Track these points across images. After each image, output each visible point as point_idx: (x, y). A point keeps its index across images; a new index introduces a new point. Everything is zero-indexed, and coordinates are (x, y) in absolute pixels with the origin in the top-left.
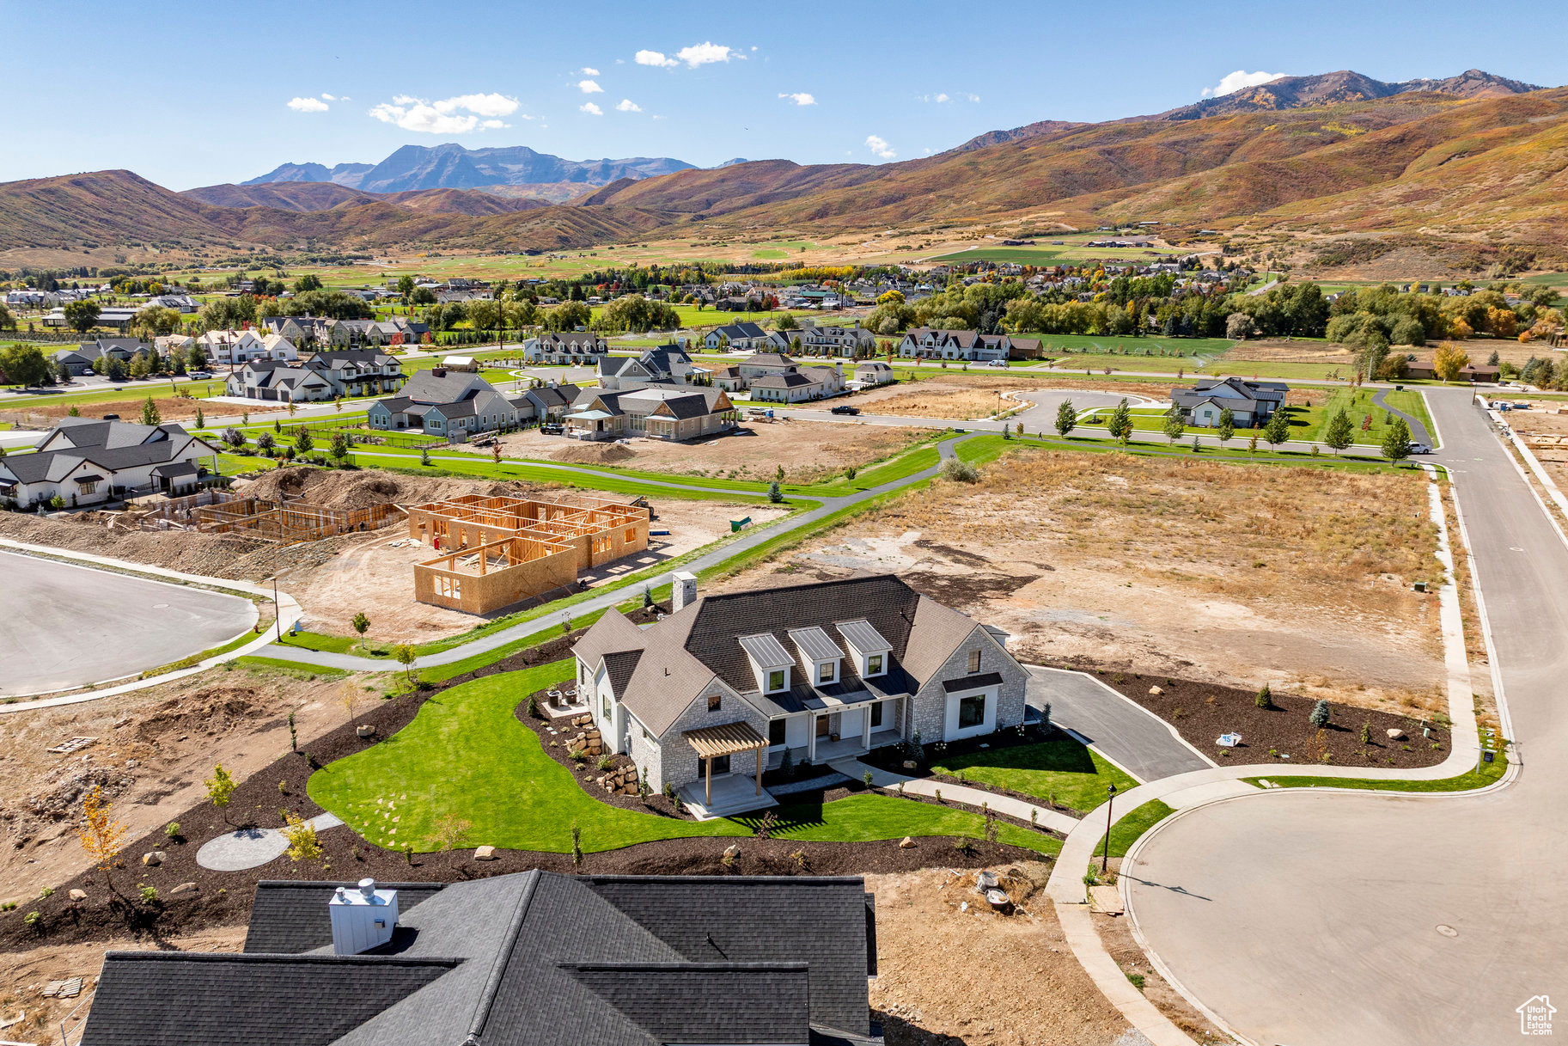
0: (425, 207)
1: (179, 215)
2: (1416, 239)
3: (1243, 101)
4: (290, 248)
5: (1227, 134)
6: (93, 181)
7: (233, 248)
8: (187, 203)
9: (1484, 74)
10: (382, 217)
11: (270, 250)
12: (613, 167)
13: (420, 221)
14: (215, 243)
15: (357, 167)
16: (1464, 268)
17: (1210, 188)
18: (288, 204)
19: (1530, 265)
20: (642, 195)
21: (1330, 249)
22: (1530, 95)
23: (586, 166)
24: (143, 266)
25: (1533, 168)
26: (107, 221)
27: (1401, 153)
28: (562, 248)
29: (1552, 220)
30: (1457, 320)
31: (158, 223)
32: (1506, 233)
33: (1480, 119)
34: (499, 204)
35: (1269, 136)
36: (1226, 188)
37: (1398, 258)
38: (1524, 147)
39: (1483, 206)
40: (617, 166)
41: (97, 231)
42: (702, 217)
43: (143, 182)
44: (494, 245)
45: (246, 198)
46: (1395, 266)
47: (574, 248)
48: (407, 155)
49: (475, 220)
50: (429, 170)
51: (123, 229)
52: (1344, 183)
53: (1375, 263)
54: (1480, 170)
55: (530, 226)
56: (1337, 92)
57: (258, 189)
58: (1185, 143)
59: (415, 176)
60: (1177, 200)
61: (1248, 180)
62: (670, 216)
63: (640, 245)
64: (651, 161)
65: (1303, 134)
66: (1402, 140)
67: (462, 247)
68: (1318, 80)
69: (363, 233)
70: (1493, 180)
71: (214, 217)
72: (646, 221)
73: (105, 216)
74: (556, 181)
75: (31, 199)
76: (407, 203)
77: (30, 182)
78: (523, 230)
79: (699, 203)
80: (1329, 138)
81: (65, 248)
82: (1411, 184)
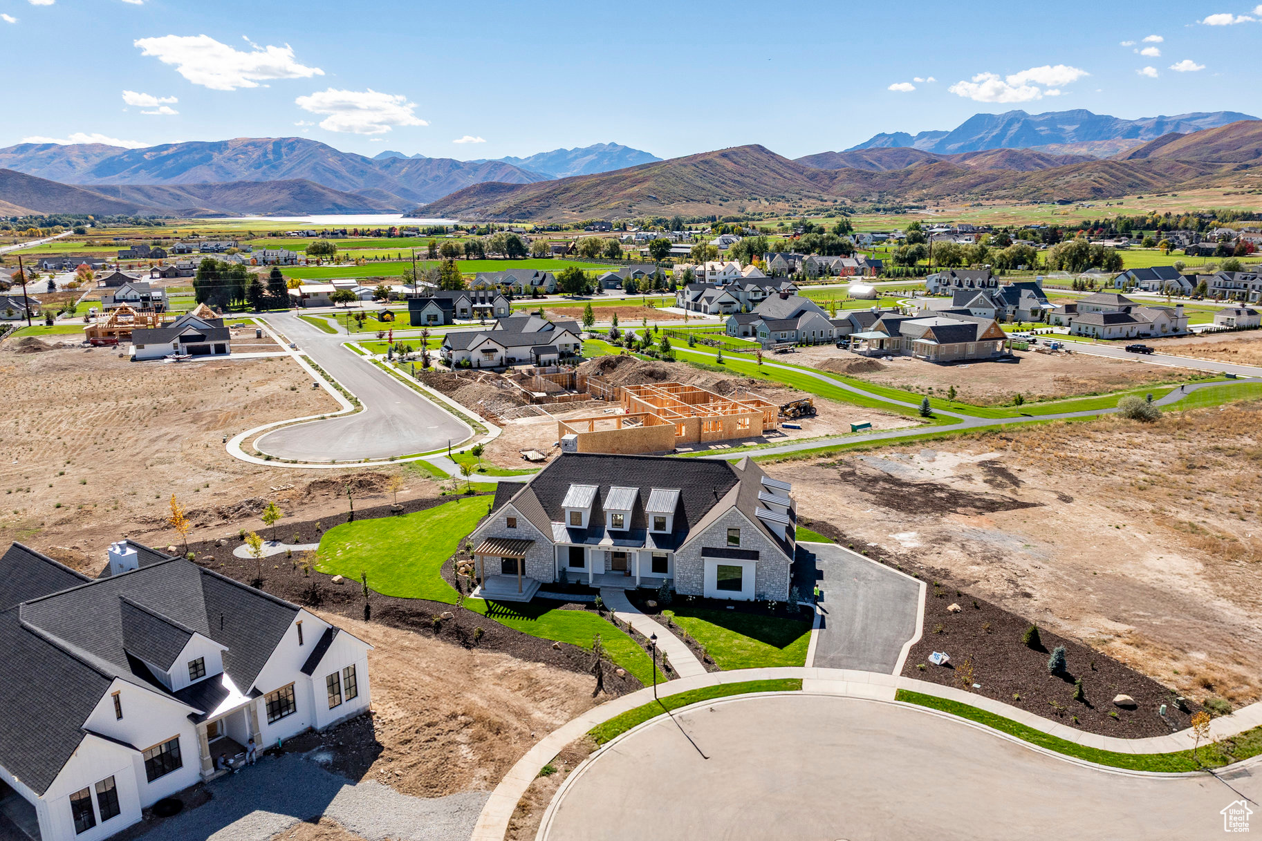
0: (982, 165)
1: (788, 176)
4: (865, 200)
6: (735, 153)
7: (822, 200)
8: (796, 167)
10: (942, 174)
11: (848, 202)
12: (1167, 123)
13: (972, 176)
14: (810, 197)
15: (935, 134)
18: (873, 165)
20: (1188, 148)
23: (1140, 124)
24: (754, 214)
26: (738, 182)
28: (1094, 198)
31: (772, 183)
34: (1048, 161)
40: (1171, 122)
41: (731, 190)
42: (1247, 166)
43: (769, 152)
44: (1031, 196)
45: (843, 162)
47: (1105, 198)
48: (979, 122)
49: (1020, 174)
50: (994, 134)
51: (748, 188)
55: (1067, 179)
57: (852, 155)
59: (982, 139)
62: (1211, 167)
63: (1170, 194)
64: (1208, 115)
67: (1003, 198)
69: (924, 187)
71: (813, 177)
72: (1185, 171)
73: (738, 179)
74: (1108, 138)
75: (694, 168)
76: (967, 162)
77: (695, 156)
78: (1060, 183)
79: (1247, 153)
81: (708, 202)
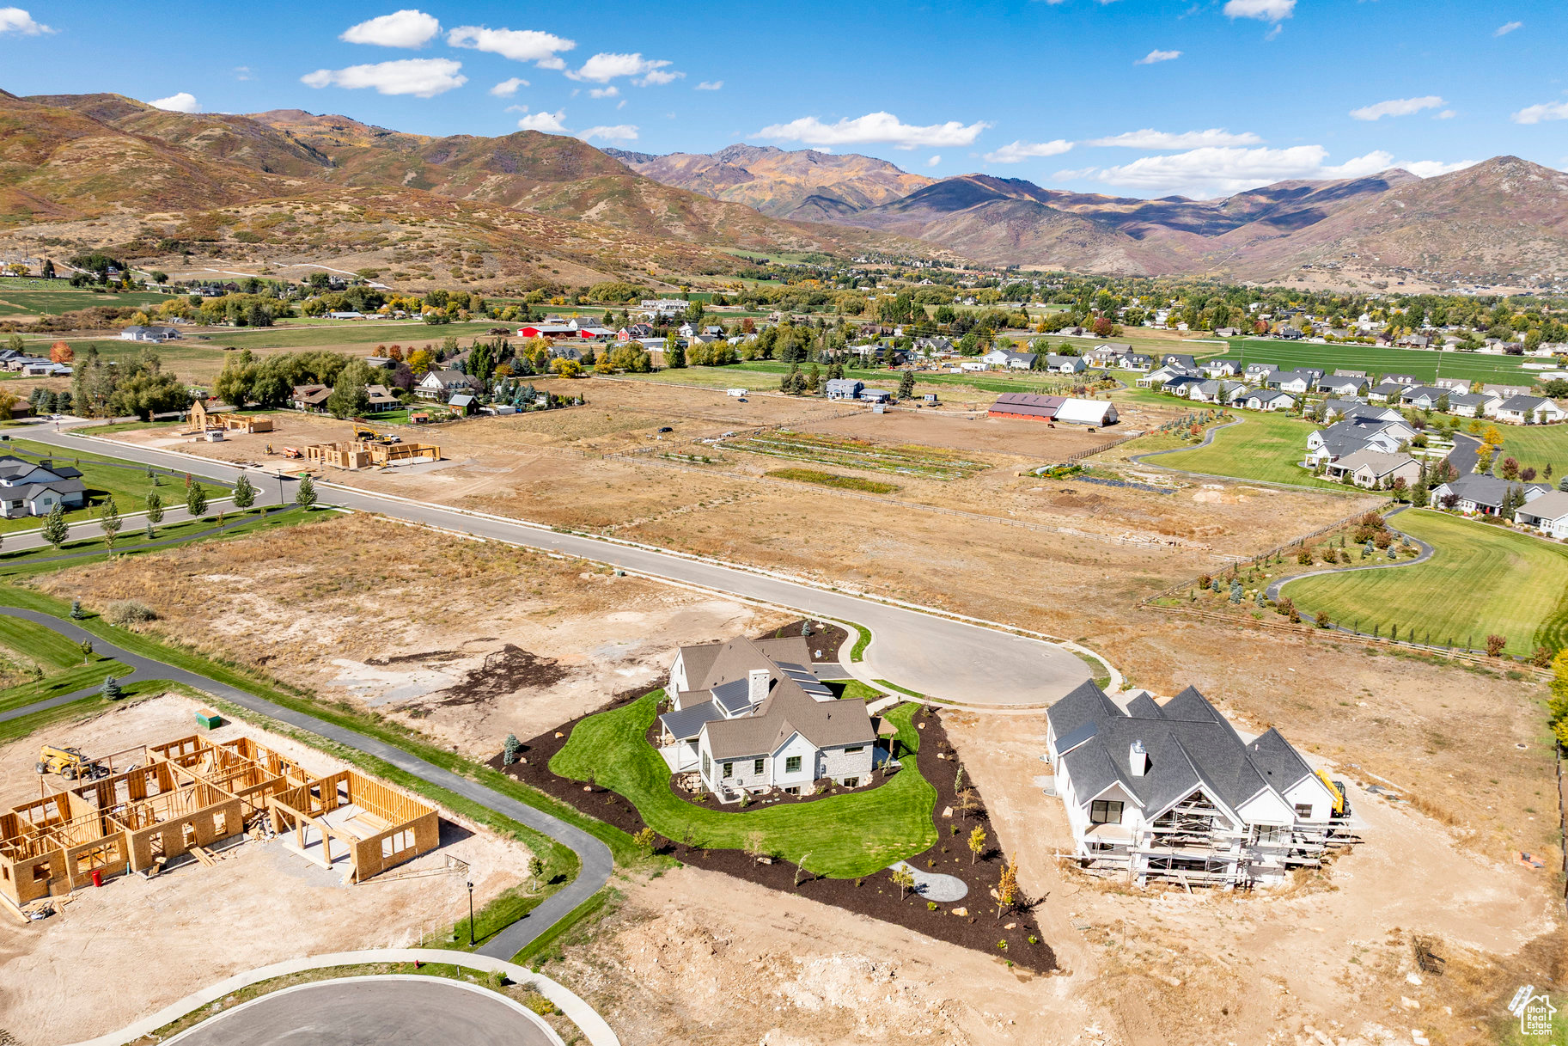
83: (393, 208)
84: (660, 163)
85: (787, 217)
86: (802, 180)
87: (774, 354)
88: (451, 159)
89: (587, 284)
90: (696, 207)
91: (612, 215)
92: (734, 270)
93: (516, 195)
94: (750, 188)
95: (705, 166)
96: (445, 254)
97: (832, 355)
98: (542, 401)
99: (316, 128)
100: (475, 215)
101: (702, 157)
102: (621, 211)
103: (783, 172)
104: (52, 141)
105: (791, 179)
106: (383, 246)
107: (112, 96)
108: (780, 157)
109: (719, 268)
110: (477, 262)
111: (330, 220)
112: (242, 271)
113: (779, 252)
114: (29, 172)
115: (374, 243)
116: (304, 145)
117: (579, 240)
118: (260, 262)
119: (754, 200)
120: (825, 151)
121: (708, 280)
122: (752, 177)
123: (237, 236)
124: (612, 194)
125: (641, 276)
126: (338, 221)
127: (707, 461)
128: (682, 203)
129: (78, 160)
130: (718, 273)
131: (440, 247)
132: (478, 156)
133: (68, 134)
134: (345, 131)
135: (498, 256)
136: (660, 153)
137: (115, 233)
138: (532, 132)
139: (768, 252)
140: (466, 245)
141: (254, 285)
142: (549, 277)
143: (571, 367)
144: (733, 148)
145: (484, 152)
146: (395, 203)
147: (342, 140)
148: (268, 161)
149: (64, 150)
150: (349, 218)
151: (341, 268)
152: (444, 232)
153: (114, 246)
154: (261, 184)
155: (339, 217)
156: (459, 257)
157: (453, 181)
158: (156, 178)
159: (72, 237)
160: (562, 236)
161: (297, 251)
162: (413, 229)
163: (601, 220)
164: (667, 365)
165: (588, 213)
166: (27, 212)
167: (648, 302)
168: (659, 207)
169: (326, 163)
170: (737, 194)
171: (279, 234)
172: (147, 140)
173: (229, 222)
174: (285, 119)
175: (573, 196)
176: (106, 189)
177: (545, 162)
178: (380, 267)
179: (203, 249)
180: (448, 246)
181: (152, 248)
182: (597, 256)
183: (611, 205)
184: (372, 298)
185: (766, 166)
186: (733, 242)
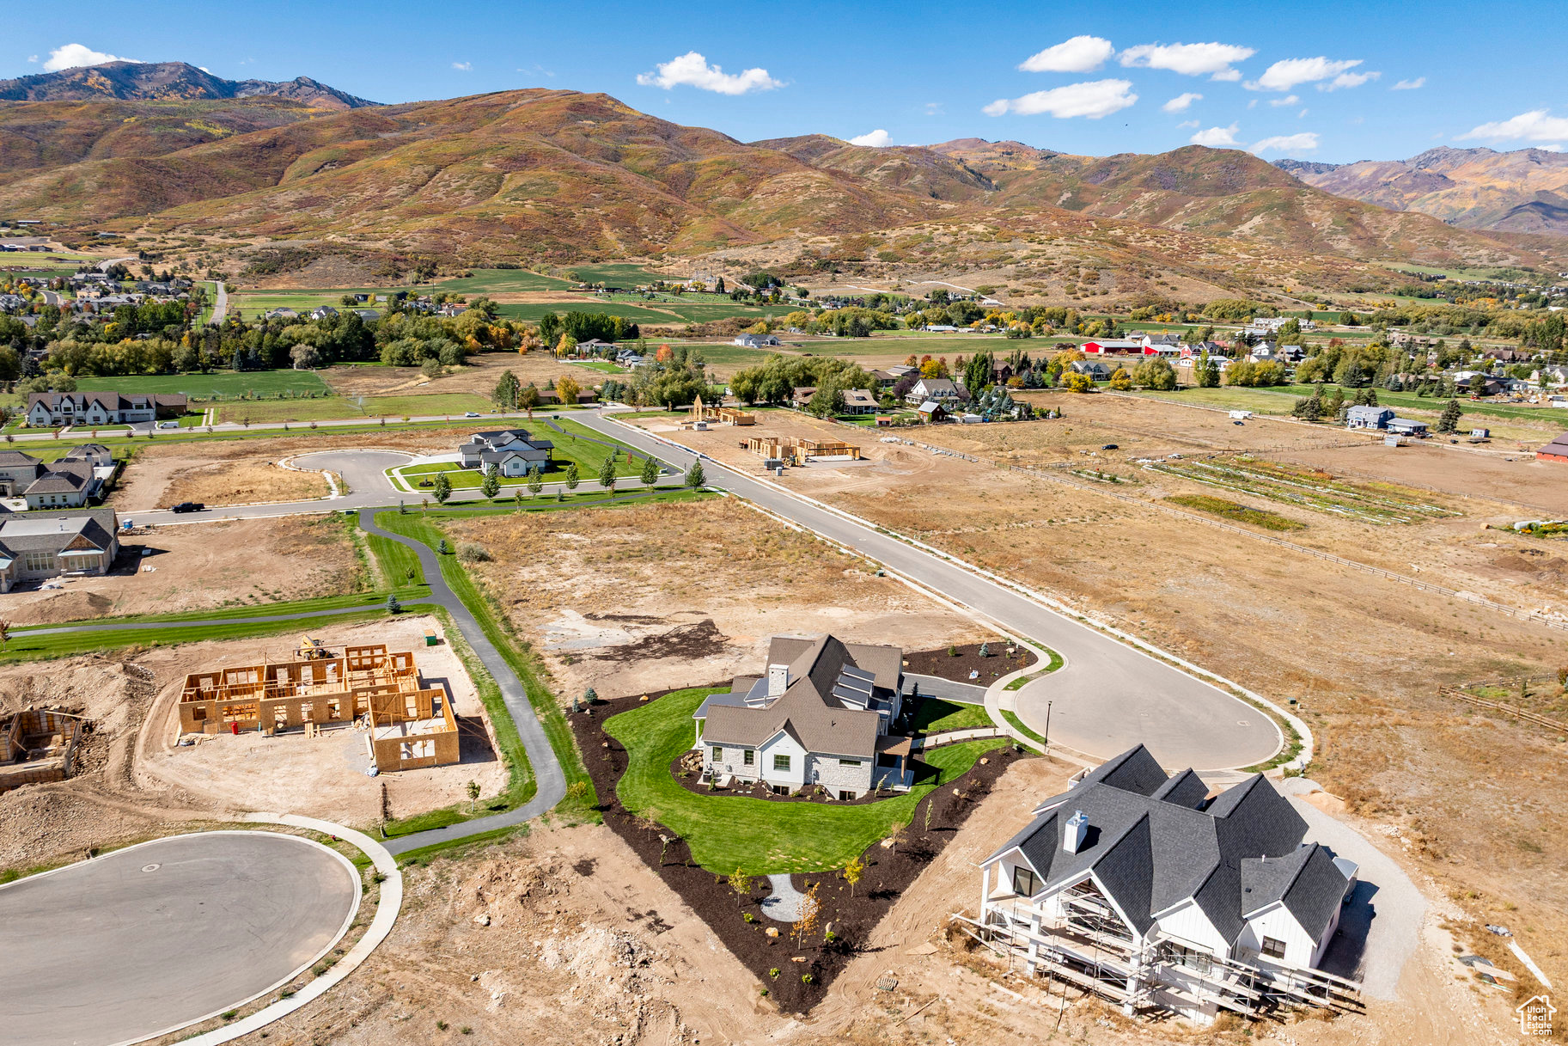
2: (336, 248)
3: (75, 81)
5: (81, 122)
9: (314, 82)
16: (386, 275)
17: (89, 185)
19: (435, 271)
21: (259, 257)
22: (367, 109)
25: (402, 182)
27: (276, 158)
29: (437, 231)
30: (469, 338)
32: (407, 242)
33: (338, 131)
35: (132, 129)
36: (108, 186)
37: (326, 266)
38: (387, 161)
39: (371, 214)
46: (325, 274)
52: (230, 185)
53: (307, 271)
54: (358, 180)
56: (178, 84)
58: (35, 129)
60: (54, 196)
61: (130, 177)
65: (168, 130)
66: (275, 145)
68: (154, 68)
70: (371, 191)
80: (196, 136)
82: (301, 190)
83: (1031, 228)
84: (1342, 174)
85: (1490, 228)
86: (1517, 184)
87: (1335, 377)
88: (1111, 177)
89: (1205, 300)
90: (1366, 219)
91: (1268, 229)
92: (1391, 287)
93: (1168, 212)
94: (1448, 196)
95: (1395, 174)
96: (1063, 271)
97: (1402, 380)
98: (1015, 413)
99: (988, 155)
100: (1111, 232)
101: (1392, 165)
102: (1277, 226)
103: (1494, 176)
104: (757, 178)
105: (1503, 184)
106: (1006, 264)
107: (818, 137)
108: (1492, 159)
109: (1372, 285)
110: (1093, 279)
111: (964, 240)
112: (878, 287)
113: (1462, 267)
114: (737, 204)
115: (998, 262)
116: (972, 172)
117: (1215, 256)
118: (895, 280)
119: (1451, 209)
120: (1552, 149)
121: (1354, 297)
122: (1453, 184)
123: (880, 256)
124: (1270, 208)
125: (1274, 293)
126: (971, 241)
127: (1113, 480)
128: (1349, 216)
129: (773, 193)
130: (1369, 290)
131: (1059, 263)
132: (1138, 174)
133: (769, 172)
134: (1014, 155)
135: (1115, 272)
136: (1342, 162)
137: (780, 256)
138: (1196, 147)
139: (1448, 267)
140: (1086, 262)
141: (877, 300)
142: (1165, 294)
143: (1080, 381)
144: (1432, 152)
145: (1144, 169)
146: (1034, 223)
147: (1010, 164)
148: (936, 188)
149: (765, 185)
150: (982, 238)
151: (960, 286)
152: (1068, 249)
153: (778, 266)
154: (918, 208)
155: (973, 237)
156: (1076, 274)
157: (1107, 200)
158: (830, 206)
159: (748, 259)
160: (1198, 252)
161: (929, 269)
162: (1040, 247)
163: (1254, 235)
164: (1197, 384)
165: (1241, 228)
166: (724, 239)
167: (1261, 321)
168: (1321, 219)
169: (989, 187)
170: (1430, 205)
171: (916, 254)
172: (833, 173)
173: (875, 243)
174: (964, 148)
175: (1226, 211)
176: (789, 216)
177: (1206, 177)
178: (998, 284)
179: (849, 268)
180: (1068, 263)
181: (808, 267)
182: (1231, 272)
183: (1267, 219)
184: (971, 313)
185: (1473, 170)
186: (1406, 256)
